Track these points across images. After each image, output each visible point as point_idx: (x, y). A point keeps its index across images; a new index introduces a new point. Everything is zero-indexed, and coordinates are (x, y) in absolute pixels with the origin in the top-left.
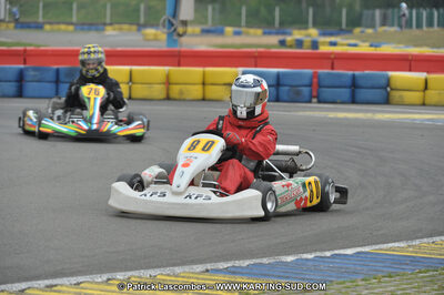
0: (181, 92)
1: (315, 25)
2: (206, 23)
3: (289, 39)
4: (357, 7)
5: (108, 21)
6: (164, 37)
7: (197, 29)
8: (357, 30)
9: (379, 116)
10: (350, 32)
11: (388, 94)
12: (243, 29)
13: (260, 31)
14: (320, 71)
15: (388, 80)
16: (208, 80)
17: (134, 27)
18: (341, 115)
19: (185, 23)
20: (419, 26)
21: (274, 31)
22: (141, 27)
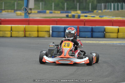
0: (30, 34)
1: (80, 9)
2: (39, 9)
3: (70, 15)
4: (95, 2)
5: (3, 8)
6: (23, 14)
7: (36, 11)
8: (95, 11)
9: (101, 42)
10: (93, 12)
11: (105, 34)
12: (53, 11)
13: (59, 12)
14: (80, 26)
15: (105, 29)
16: (39, 30)
17: (13, 11)
18: (87, 42)
19: (31, 9)
20: (118, 9)
21: (64, 12)
22: (15, 11)
